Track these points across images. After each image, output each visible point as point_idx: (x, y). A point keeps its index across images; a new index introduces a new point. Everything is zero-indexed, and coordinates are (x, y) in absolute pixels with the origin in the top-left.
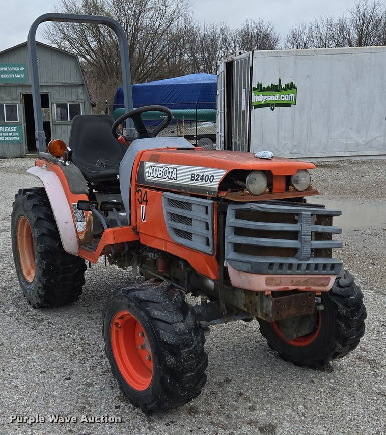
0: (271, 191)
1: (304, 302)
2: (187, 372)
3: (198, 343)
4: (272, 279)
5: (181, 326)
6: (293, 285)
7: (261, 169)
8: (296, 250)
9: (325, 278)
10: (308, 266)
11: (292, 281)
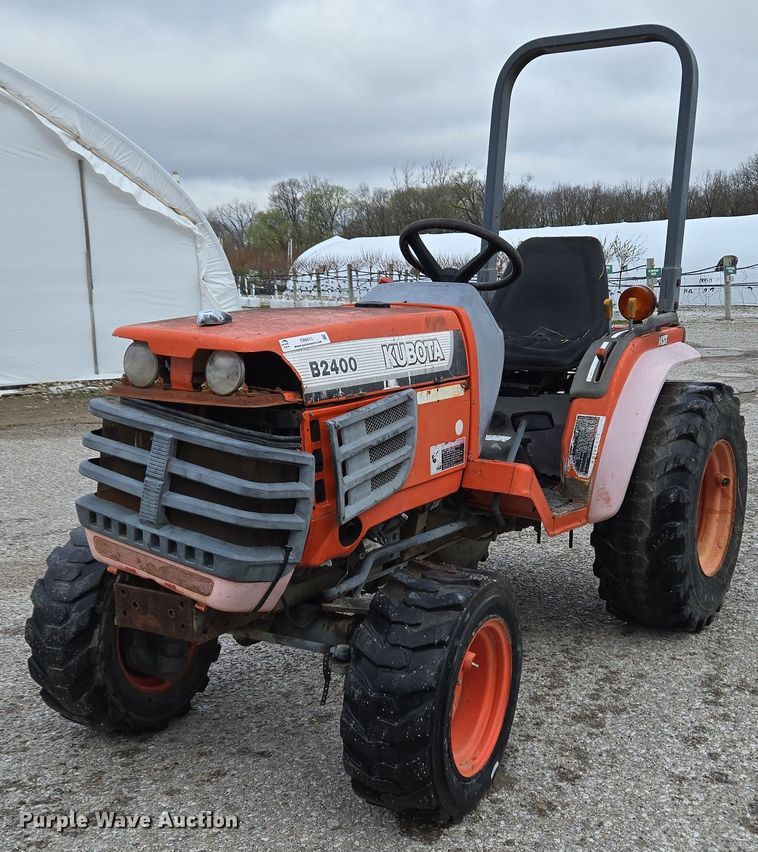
1: (171, 612)
4: (104, 543)
6: (142, 569)
8: (138, 500)
9: (202, 579)
10: (155, 539)
11: (139, 561)
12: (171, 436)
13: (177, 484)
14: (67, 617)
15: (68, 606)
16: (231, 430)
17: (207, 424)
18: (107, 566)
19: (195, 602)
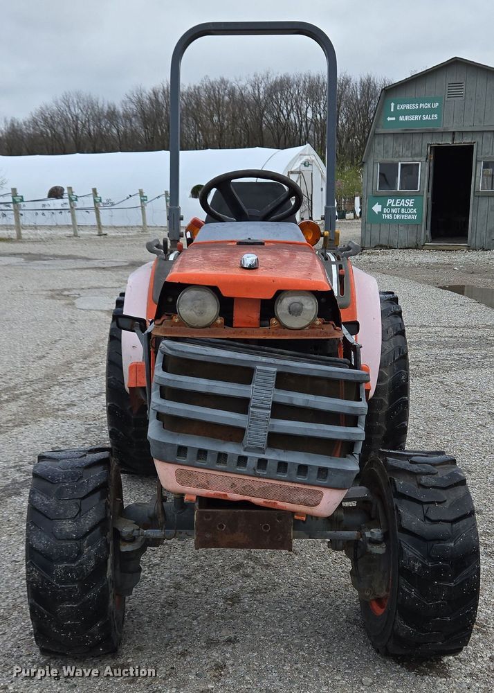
0: (229, 322)
1: (266, 527)
2: (63, 601)
3: (89, 558)
4: (190, 474)
5: (67, 526)
6: (236, 492)
7: (210, 284)
8: (243, 430)
9: (309, 492)
10: (262, 463)
11: (233, 485)
12: (275, 369)
13: (280, 410)
14: (80, 553)
15: (78, 542)
16: (319, 359)
17: (291, 355)
18: (183, 495)
19: (293, 513)
